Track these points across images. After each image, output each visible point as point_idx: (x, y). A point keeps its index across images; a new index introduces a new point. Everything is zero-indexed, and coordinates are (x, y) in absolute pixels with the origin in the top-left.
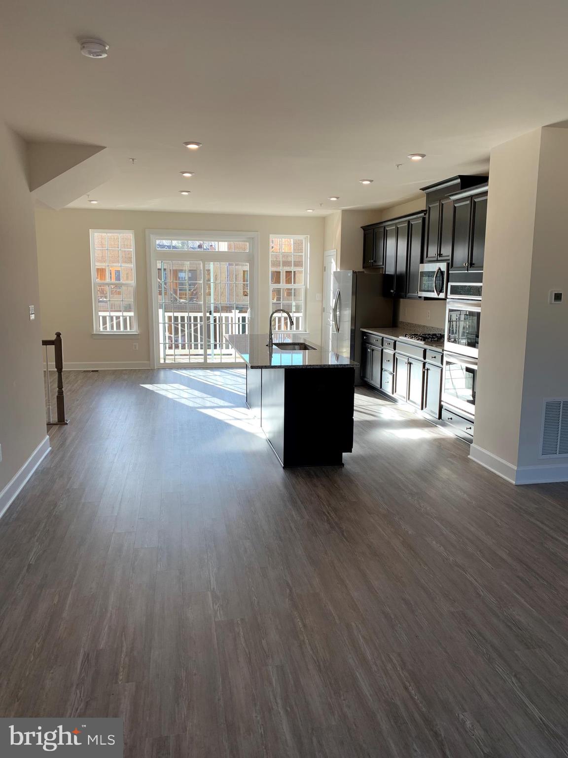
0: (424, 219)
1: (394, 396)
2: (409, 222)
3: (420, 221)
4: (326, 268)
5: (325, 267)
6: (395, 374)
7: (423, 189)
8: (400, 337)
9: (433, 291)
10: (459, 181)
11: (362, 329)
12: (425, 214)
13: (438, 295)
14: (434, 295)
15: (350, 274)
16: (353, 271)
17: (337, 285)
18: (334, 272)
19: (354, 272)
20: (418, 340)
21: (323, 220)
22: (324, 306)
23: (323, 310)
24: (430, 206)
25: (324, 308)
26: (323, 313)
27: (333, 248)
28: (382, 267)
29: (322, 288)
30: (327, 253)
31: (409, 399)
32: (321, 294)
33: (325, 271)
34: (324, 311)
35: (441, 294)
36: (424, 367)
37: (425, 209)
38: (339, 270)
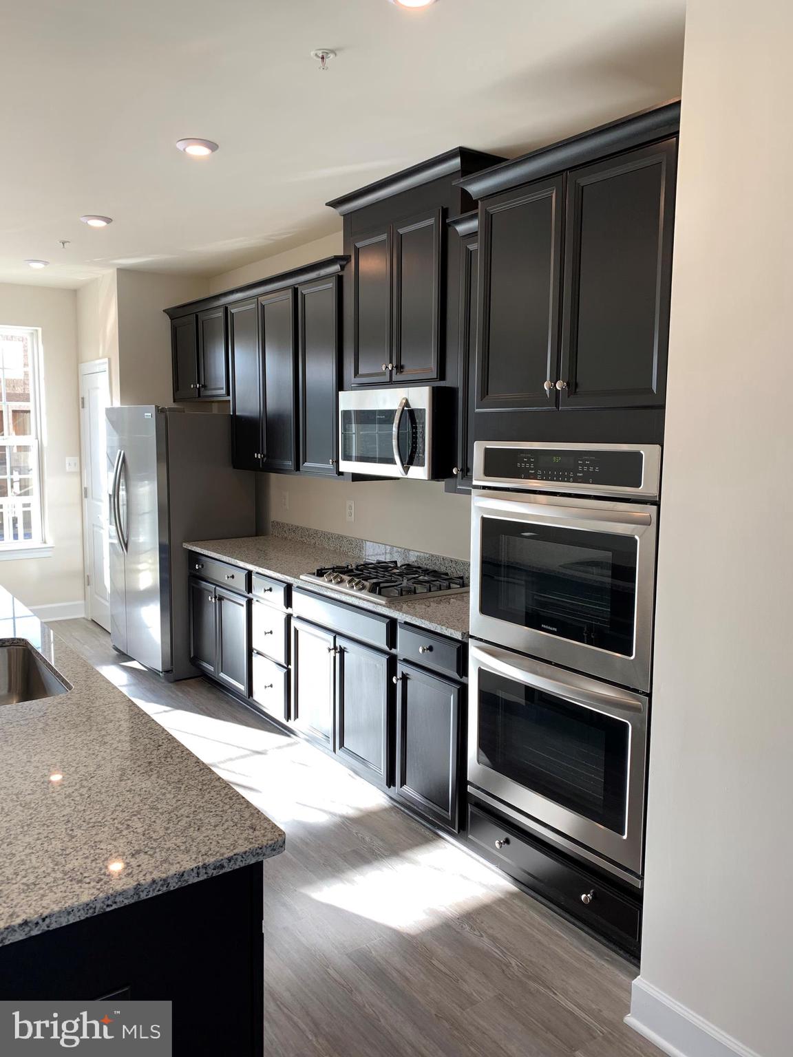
0: (340, 280)
1: (291, 724)
2: (295, 291)
3: (331, 285)
4: (86, 401)
5: (83, 399)
6: (292, 667)
7: (335, 204)
8: (302, 577)
9: (392, 461)
10: (457, 161)
11: (186, 546)
12: (343, 268)
13: (406, 470)
14: (395, 470)
15: (149, 414)
16: (157, 407)
17: (116, 438)
18: (107, 410)
19: (160, 411)
20: (360, 590)
21: (73, 296)
22: (85, 485)
23: (85, 493)
24: (358, 245)
25: (86, 489)
26: (85, 501)
27: (101, 355)
28: (227, 398)
29: (79, 445)
30: (86, 367)
31: (342, 745)
32: (77, 458)
33: (83, 407)
34: (86, 497)
35: (412, 469)
36: (392, 670)
37: (342, 254)
38: (117, 403)
